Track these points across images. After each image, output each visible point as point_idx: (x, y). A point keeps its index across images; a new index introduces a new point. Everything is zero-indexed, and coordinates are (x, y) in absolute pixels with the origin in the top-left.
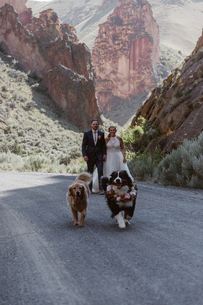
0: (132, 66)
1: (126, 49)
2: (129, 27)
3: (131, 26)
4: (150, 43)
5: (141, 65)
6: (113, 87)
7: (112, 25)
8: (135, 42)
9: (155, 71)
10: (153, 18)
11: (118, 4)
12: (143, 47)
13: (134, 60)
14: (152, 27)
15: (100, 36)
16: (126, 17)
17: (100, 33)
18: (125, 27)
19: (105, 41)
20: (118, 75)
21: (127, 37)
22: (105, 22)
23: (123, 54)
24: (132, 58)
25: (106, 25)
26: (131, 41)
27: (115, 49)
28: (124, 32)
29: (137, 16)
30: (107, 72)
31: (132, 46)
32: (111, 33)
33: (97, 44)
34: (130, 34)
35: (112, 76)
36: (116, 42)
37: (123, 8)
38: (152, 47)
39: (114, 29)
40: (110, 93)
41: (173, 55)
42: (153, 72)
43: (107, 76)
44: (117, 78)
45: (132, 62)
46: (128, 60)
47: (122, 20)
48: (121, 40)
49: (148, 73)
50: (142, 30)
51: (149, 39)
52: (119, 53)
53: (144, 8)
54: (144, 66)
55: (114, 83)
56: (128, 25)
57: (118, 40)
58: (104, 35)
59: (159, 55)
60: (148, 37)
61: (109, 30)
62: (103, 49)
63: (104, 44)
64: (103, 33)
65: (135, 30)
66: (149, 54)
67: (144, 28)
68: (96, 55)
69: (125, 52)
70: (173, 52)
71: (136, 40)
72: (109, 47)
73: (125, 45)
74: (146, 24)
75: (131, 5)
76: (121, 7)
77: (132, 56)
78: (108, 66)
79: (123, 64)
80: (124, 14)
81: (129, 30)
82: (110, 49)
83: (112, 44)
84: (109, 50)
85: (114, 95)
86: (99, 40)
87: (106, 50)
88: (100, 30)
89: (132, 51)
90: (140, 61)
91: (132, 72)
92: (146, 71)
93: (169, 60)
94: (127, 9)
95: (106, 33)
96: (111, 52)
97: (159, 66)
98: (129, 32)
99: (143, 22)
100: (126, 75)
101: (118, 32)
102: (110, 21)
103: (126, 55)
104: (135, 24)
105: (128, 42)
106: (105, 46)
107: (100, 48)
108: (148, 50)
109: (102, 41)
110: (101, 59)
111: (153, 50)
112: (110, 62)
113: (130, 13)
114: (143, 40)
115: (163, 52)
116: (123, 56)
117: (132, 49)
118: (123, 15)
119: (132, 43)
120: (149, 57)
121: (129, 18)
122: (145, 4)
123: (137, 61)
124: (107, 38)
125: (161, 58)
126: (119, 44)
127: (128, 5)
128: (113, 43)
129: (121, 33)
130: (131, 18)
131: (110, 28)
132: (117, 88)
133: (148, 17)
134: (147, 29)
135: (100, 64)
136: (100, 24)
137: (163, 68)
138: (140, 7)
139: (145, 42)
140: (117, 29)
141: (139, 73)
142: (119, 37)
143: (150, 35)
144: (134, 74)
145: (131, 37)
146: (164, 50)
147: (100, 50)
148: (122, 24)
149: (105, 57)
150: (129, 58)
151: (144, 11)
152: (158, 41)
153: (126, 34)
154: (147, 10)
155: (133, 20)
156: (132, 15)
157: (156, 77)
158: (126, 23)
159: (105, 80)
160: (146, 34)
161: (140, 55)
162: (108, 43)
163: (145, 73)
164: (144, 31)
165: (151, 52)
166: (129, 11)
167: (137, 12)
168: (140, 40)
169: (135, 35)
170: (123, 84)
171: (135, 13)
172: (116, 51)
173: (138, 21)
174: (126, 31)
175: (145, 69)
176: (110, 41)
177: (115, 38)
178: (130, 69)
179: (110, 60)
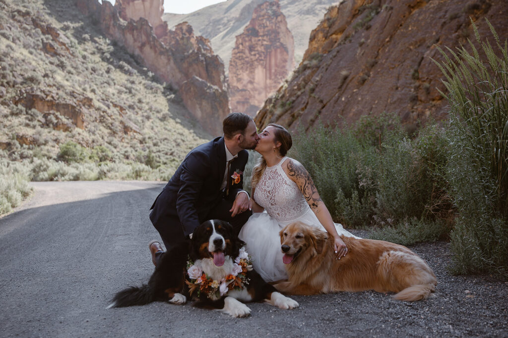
0: (268, 75)
1: (262, 60)
2: (265, 38)
3: (267, 37)
4: (285, 53)
5: (277, 74)
6: (250, 97)
7: (248, 36)
8: (270, 52)
10: (287, 29)
12: (279, 56)
13: (270, 70)
14: (287, 38)
15: (237, 47)
16: (261, 28)
17: (237, 44)
18: (260, 38)
19: (242, 52)
20: (255, 85)
21: (262, 47)
22: (242, 33)
23: (259, 64)
24: (268, 68)
25: (242, 36)
26: (267, 52)
27: (251, 59)
28: (260, 43)
29: (272, 27)
30: (245, 82)
31: (268, 57)
32: (247, 44)
33: (234, 55)
34: (266, 45)
35: (250, 86)
36: (253, 53)
37: (259, 20)
38: (287, 57)
39: (250, 40)
40: (248, 102)
43: (245, 86)
44: (254, 88)
45: (268, 72)
46: (264, 70)
47: (258, 31)
48: (257, 50)
50: (277, 40)
51: (284, 49)
52: (256, 63)
53: (279, 19)
54: (280, 75)
55: (252, 92)
56: (263, 36)
57: (255, 51)
58: (241, 47)
60: (284, 47)
61: (246, 41)
62: (240, 60)
63: (241, 54)
64: (240, 44)
65: (270, 40)
66: (284, 64)
67: (279, 39)
68: (234, 66)
69: (262, 62)
71: (272, 51)
73: (261, 56)
74: (281, 35)
75: (266, 17)
76: (256, 18)
77: (268, 66)
78: (245, 76)
79: (259, 73)
80: (260, 25)
81: (264, 40)
82: (247, 59)
83: (248, 55)
84: (246, 61)
85: (252, 104)
86: (236, 51)
87: (242, 61)
88: (237, 41)
89: (268, 61)
90: (276, 71)
91: (268, 81)
94: (262, 20)
95: (242, 44)
96: (248, 63)
98: (265, 43)
99: (278, 33)
100: (262, 85)
101: (254, 43)
102: (246, 32)
103: (262, 65)
104: (270, 35)
105: (264, 53)
107: (237, 58)
108: (283, 60)
109: (239, 52)
110: (238, 69)
111: (288, 60)
112: (247, 72)
113: (265, 25)
114: (279, 50)
116: (260, 67)
117: (268, 59)
118: (258, 27)
119: (268, 53)
120: (284, 67)
121: (264, 28)
122: (280, 15)
123: (273, 71)
124: (244, 49)
126: (255, 55)
127: (263, 16)
128: (250, 53)
129: (257, 44)
130: (266, 29)
131: (247, 39)
132: (254, 97)
133: (283, 28)
134: (282, 40)
135: (238, 75)
136: (237, 35)
138: (275, 18)
139: (280, 53)
140: (253, 40)
141: (275, 82)
142: (255, 48)
143: (285, 45)
144: (270, 84)
145: (267, 47)
147: (237, 61)
148: (258, 35)
149: (242, 67)
150: (265, 67)
151: (279, 22)
152: (293, 51)
153: (262, 45)
154: (281, 21)
155: (268, 31)
156: (267, 27)
158: (261, 34)
159: (242, 90)
160: (282, 44)
161: (276, 65)
162: (244, 54)
164: (279, 42)
165: (286, 61)
166: (264, 22)
167: (272, 23)
168: (276, 50)
169: (271, 45)
170: (259, 94)
171: (271, 25)
172: (252, 61)
173: (273, 32)
174: (262, 42)
175: (281, 78)
176: (247, 51)
177: (251, 48)
178: (266, 79)
179: (246, 70)
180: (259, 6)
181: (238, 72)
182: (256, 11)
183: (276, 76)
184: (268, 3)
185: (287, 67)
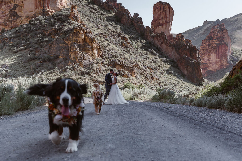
0: (217, 57)
1: (215, 50)
2: (217, 40)
3: (218, 39)
4: (226, 47)
5: (222, 56)
6: (208, 66)
7: (208, 40)
8: (219, 47)
9: (229, 59)
10: (228, 35)
11: (211, 31)
12: (223, 48)
13: (219, 54)
14: (228, 40)
15: (203, 45)
16: (215, 36)
17: (202, 44)
18: (214, 40)
19: (205, 47)
20: (211, 61)
21: (215, 45)
22: (205, 39)
23: (213, 52)
24: (217, 54)
25: (205, 40)
26: (217, 47)
27: (209, 50)
28: (214, 42)
29: (220, 35)
30: (206, 60)
31: (218, 48)
32: (208, 43)
33: (201, 49)
34: (217, 43)
35: (208, 62)
36: (210, 47)
37: (214, 32)
38: (227, 48)
39: (209, 42)
40: (207, 69)
41: (238, 51)
42: (228, 59)
43: (205, 62)
44: (210, 62)
45: (217, 55)
46: (216, 54)
47: (213, 37)
48: (212, 46)
49: (225, 60)
50: (223, 41)
51: (226, 45)
52: (211, 51)
53: (224, 31)
54: (223, 57)
55: (209, 64)
56: (216, 39)
57: (211, 46)
58: (204, 45)
59: (231, 52)
60: (226, 44)
61: (207, 42)
62: (204, 50)
63: (204, 48)
64: (204, 44)
65: (219, 41)
66: (226, 52)
67: (224, 40)
68: (200, 53)
69: (214, 51)
70: (238, 50)
71: (220, 46)
72: (207, 49)
73: (214, 48)
74: (225, 38)
75: (217, 31)
76: (213, 32)
77: (217, 52)
78: (206, 58)
79: (213, 57)
80: (214, 35)
81: (216, 41)
82: (207, 50)
83: (208, 48)
84: (206, 51)
85: (209, 70)
86: (202, 47)
87: (205, 51)
88: (202, 42)
89: (217, 51)
90: (221, 55)
91: (217, 60)
92: (224, 59)
93: (236, 54)
94: (216, 32)
95: (205, 44)
96: (207, 51)
97: (230, 57)
98: (217, 42)
99: (223, 38)
100: (214, 61)
101: (211, 43)
102: (207, 38)
103: (214, 52)
104: (219, 39)
105: (216, 47)
106: (205, 49)
107: (202, 50)
108: (225, 50)
109: (203, 47)
110: (203, 55)
111: (228, 50)
112: (207, 56)
113: (217, 34)
114: (223, 46)
115: (233, 50)
116: (213, 53)
117: (218, 50)
118: (213, 35)
119: (218, 47)
120: (226, 53)
121: (216, 36)
122: (224, 30)
123: (220, 55)
124: (206, 45)
125: (232, 53)
126: (211, 48)
127: (216, 31)
128: (209, 47)
129: (212, 43)
130: (217, 36)
131: (207, 41)
132: (210, 67)
133: (226, 35)
134: (225, 41)
135: (202, 57)
136: (203, 40)
137: (233, 57)
138: (222, 31)
139: (224, 46)
140: (210, 42)
141: (221, 60)
142: (211, 45)
143: (227, 43)
144: (218, 60)
145: (217, 44)
146: (233, 49)
147: (202, 51)
148: (213, 39)
149: (205, 54)
150: (216, 53)
151: (224, 33)
152: (230, 46)
153: (215, 43)
154: (225, 32)
155: (218, 37)
156: (218, 35)
157: (229, 61)
158: (215, 39)
159: (204, 64)
160: (225, 43)
161: (222, 52)
162: (206, 48)
163: (224, 60)
164: (223, 42)
165: (227, 50)
166: (216, 33)
167: (220, 33)
168: (222, 46)
169: (219, 43)
170: (212, 65)
171: (219, 34)
172: (210, 51)
173: (220, 37)
174: (215, 42)
175: (224, 58)
176: (207, 47)
177: (209, 45)
178: (216, 58)
179: (207, 55)
180: (214, 26)
181: (202, 55)
182: (212, 29)
183: (221, 57)
184: (218, 25)
185: (227, 53)
